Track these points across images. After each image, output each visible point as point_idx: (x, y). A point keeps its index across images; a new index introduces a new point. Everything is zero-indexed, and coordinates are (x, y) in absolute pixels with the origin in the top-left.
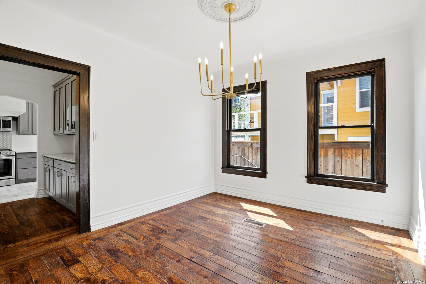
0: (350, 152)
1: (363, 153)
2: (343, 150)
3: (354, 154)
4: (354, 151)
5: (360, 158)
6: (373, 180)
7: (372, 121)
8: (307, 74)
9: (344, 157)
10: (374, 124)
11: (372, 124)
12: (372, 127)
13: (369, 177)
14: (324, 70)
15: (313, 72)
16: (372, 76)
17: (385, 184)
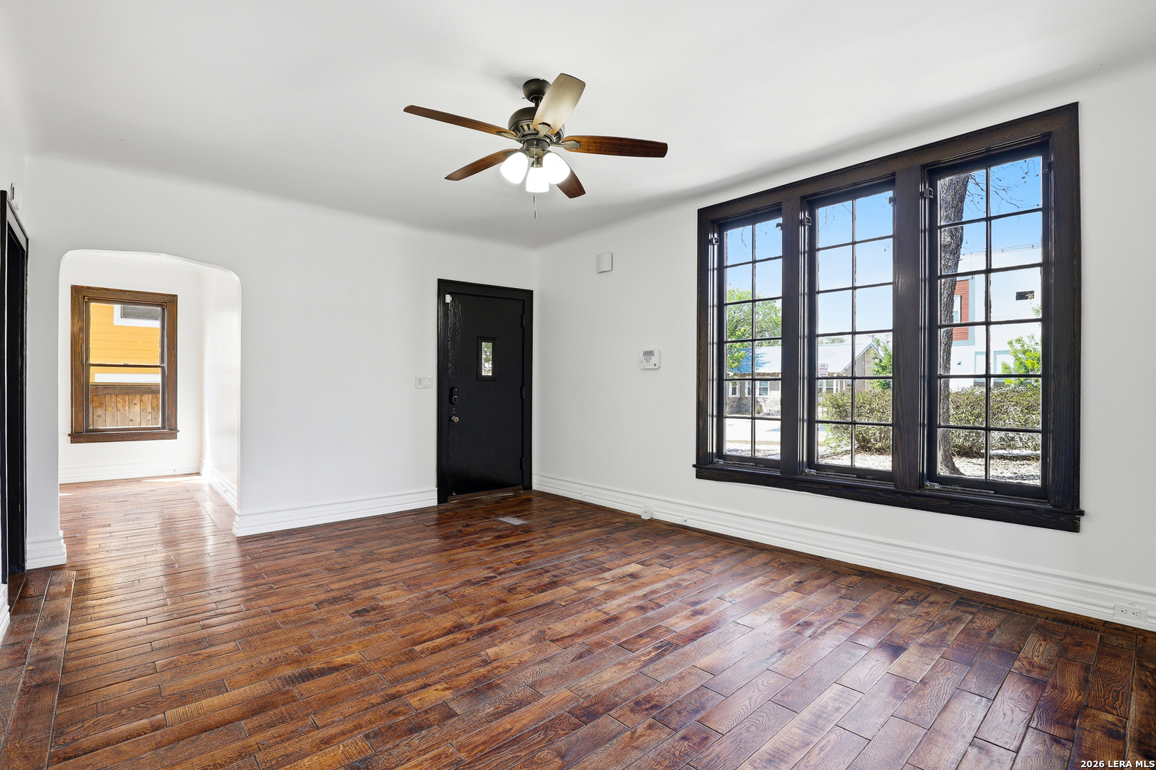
0: (121, 401)
1: (141, 401)
2: (108, 397)
3: (127, 403)
4: (127, 398)
5: (137, 408)
6: (163, 427)
7: (162, 361)
8: (72, 287)
9: (110, 409)
10: (165, 365)
11: (162, 364)
12: (163, 368)
13: (160, 426)
14: (101, 289)
15: (83, 287)
16: (163, 309)
17: (176, 430)
